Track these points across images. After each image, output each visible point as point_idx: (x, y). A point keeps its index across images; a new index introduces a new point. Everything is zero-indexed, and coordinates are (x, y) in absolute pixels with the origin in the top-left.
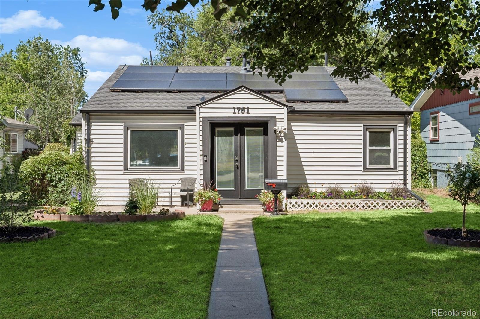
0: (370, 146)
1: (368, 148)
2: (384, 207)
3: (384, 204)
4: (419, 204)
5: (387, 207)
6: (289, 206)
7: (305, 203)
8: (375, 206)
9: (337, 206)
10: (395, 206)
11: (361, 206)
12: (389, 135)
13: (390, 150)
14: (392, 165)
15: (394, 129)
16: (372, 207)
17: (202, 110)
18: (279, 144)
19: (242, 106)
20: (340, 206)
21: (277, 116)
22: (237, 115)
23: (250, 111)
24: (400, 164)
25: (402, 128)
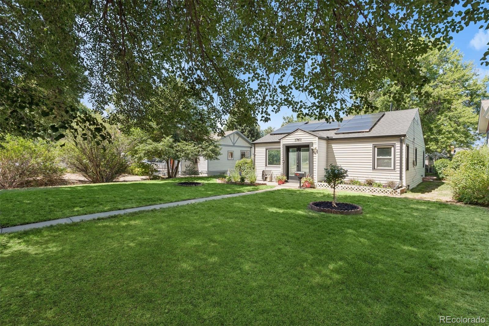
0: (377, 156)
1: (376, 157)
2: (369, 191)
3: (369, 189)
4: (392, 191)
5: (371, 191)
6: (318, 186)
7: (325, 185)
8: (363, 190)
9: (342, 188)
10: (376, 191)
11: (355, 189)
12: (391, 150)
13: (391, 159)
14: (392, 168)
15: (393, 146)
16: (362, 190)
17: (283, 141)
18: (314, 155)
19: (298, 138)
20: (343, 188)
21: (313, 142)
22: (296, 142)
23: (302, 140)
24: (398, 167)
25: (399, 145)
